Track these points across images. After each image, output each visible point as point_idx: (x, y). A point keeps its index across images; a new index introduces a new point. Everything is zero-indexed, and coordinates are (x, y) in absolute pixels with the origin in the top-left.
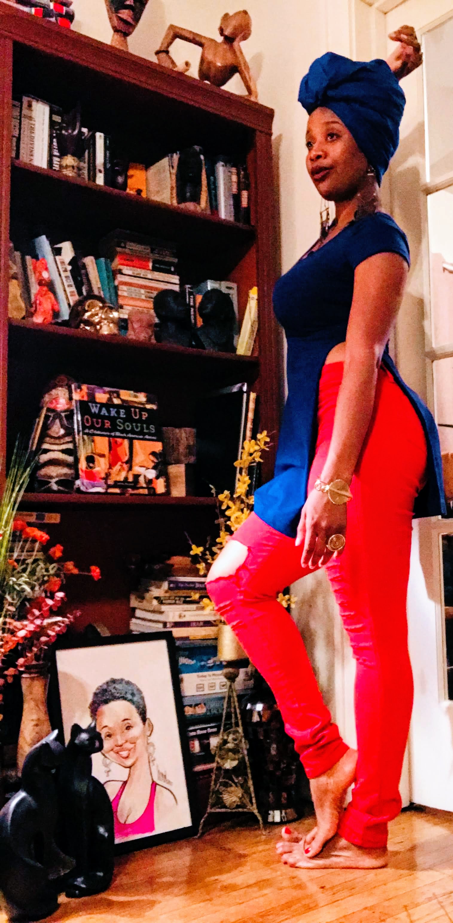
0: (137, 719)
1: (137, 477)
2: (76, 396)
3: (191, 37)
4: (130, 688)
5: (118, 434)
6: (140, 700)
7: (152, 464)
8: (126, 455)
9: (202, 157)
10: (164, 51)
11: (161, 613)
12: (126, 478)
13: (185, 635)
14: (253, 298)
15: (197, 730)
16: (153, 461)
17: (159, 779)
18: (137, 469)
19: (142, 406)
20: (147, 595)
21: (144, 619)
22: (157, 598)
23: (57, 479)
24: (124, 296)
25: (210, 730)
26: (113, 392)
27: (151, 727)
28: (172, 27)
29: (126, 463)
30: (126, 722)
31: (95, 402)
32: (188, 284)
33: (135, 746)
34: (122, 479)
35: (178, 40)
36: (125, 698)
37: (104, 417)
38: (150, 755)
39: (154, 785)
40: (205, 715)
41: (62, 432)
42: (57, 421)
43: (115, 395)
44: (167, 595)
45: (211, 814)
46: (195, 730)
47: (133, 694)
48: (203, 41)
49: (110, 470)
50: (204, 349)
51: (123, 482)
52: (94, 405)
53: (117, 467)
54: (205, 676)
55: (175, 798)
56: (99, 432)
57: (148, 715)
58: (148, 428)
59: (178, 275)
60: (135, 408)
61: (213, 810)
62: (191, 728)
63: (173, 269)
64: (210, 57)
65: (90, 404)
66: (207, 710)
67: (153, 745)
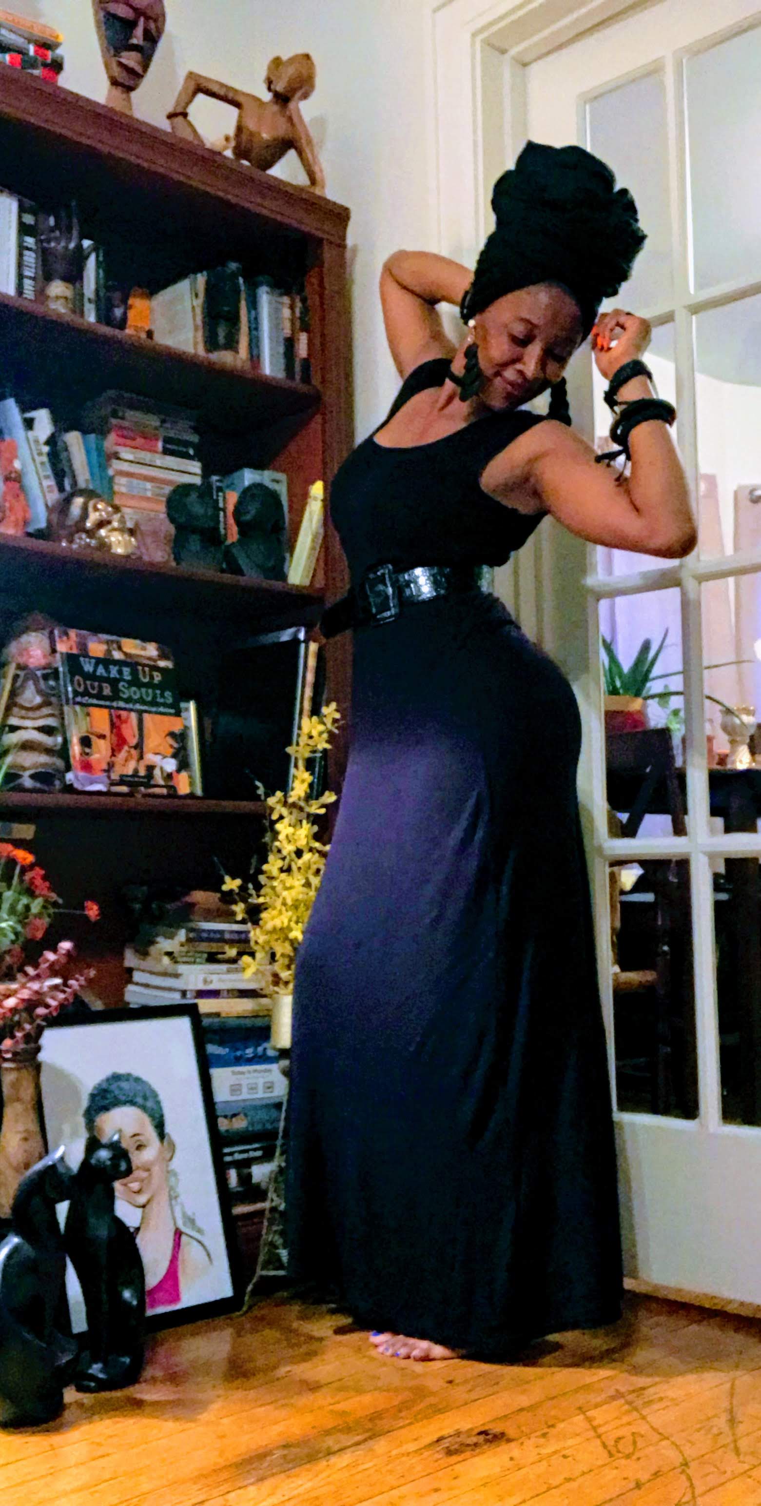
0: (151, 1133)
1: (150, 768)
2: (62, 647)
3: (222, 92)
4: (139, 1088)
5: (122, 704)
6: (155, 1107)
7: (171, 751)
8: (134, 736)
9: (241, 280)
10: (179, 114)
11: (177, 976)
12: (136, 771)
13: (214, 1010)
14: (315, 499)
15: (235, 1153)
16: (171, 746)
17: (185, 1224)
18: (151, 758)
19: (152, 663)
20: (153, 950)
21: (147, 986)
22: (169, 954)
23: (32, 772)
24: (123, 494)
25: (252, 1154)
26: (112, 642)
27: (172, 1147)
28: (191, 75)
29: (135, 747)
30: (136, 1138)
31: (86, 655)
32: (215, 475)
33: (150, 1175)
34: (130, 773)
35: (201, 97)
36: (132, 1103)
37: (102, 679)
38: (171, 1189)
39: (178, 1234)
40: (246, 1130)
41: (38, 700)
42: (31, 683)
43: (115, 646)
44: (184, 949)
45: (262, 1277)
46: (231, 1154)
47: (145, 1098)
48: (241, 99)
49: (113, 758)
50: (242, 574)
51: (132, 776)
52: (87, 660)
53: (123, 755)
54: (243, 1073)
55: (209, 1255)
56: (95, 701)
57: (168, 1128)
58: (162, 696)
59: (199, 460)
60: (144, 665)
61: (264, 1273)
62: (226, 1150)
63: (191, 452)
64: (251, 124)
65: (82, 659)
66: (249, 1124)
67: (175, 1175)
